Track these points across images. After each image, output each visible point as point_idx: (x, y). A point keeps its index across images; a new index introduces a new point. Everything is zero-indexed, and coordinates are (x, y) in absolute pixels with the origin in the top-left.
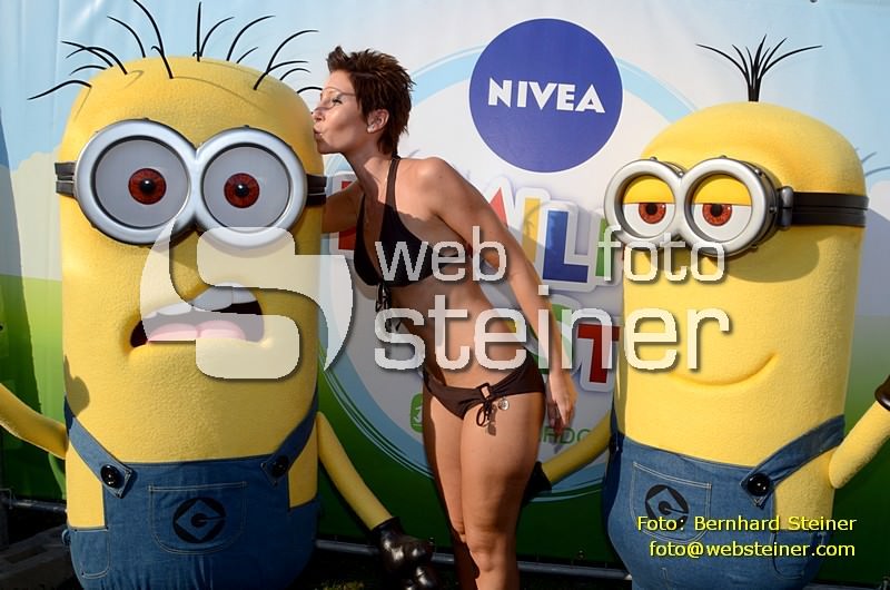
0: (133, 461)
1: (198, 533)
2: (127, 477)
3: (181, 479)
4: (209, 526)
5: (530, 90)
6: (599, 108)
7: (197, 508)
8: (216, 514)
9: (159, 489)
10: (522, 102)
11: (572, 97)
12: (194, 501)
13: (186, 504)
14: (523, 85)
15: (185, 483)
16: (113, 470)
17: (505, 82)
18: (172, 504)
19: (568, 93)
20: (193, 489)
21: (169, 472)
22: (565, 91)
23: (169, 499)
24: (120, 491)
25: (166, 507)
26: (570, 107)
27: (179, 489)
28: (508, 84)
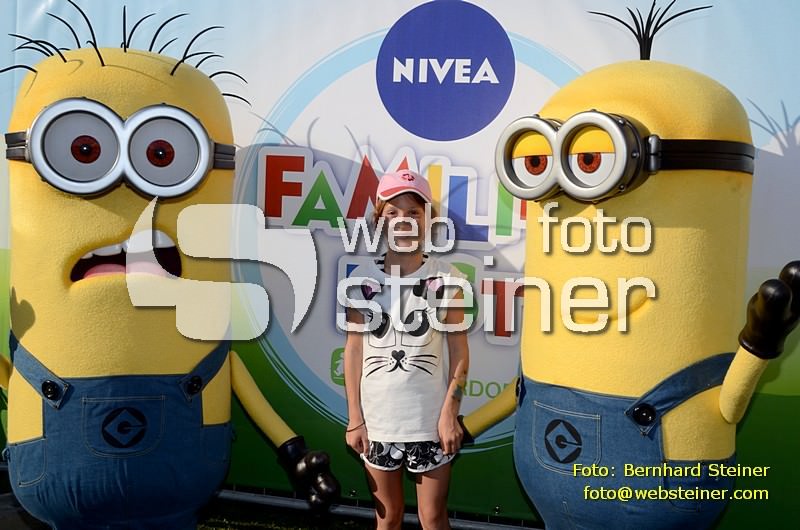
0: (70, 376)
1: (124, 439)
2: (64, 389)
3: (110, 390)
4: (133, 433)
5: (429, 65)
6: (494, 80)
7: (123, 417)
8: (140, 424)
9: (92, 400)
10: (423, 78)
11: (468, 71)
12: (120, 410)
13: (113, 413)
14: (423, 63)
15: (113, 395)
16: (53, 384)
17: (407, 60)
18: (102, 413)
19: (465, 67)
20: (120, 399)
21: (101, 385)
22: (462, 65)
23: (100, 408)
24: (58, 403)
25: (97, 415)
26: (467, 80)
27: (108, 400)
28: (410, 62)
